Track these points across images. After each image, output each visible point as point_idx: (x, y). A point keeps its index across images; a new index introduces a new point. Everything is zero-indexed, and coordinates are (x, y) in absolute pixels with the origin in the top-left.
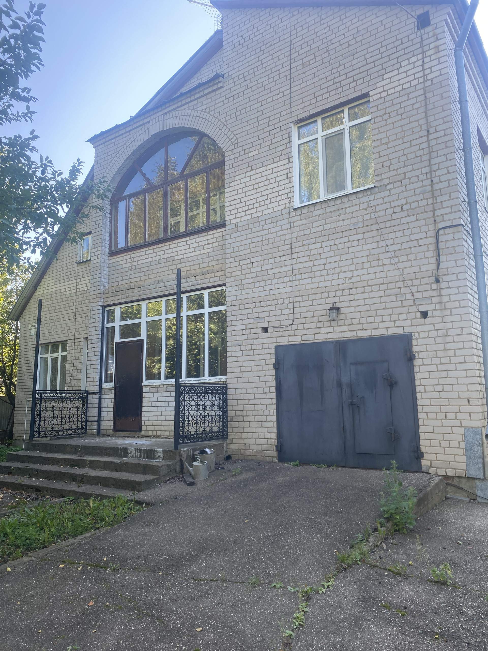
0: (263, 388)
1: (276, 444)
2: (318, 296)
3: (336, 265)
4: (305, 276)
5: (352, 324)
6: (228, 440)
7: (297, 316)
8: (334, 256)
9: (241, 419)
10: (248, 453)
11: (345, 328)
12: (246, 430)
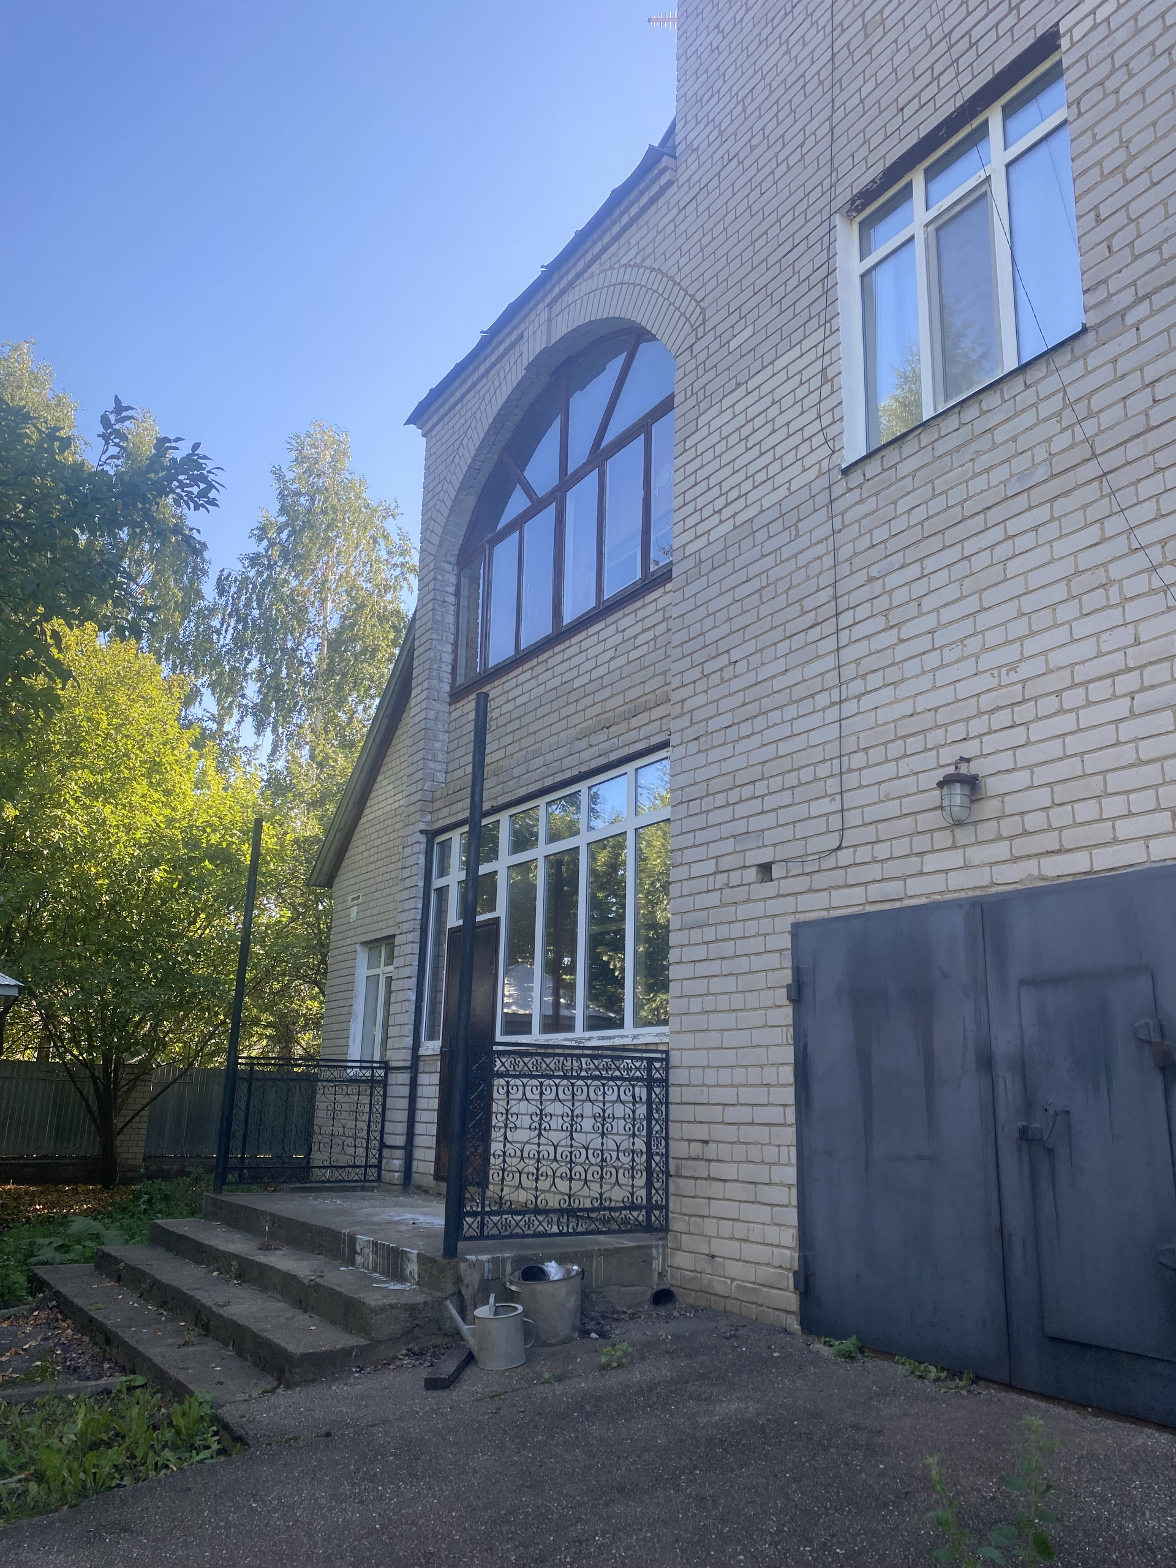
0: (761, 1066)
1: (796, 1265)
2: (914, 744)
3: (967, 627)
4: (874, 681)
5: (1025, 833)
6: (670, 1236)
7: (854, 818)
8: (963, 597)
9: (701, 1169)
10: (720, 1290)
11: (1001, 850)
12: (717, 1208)
